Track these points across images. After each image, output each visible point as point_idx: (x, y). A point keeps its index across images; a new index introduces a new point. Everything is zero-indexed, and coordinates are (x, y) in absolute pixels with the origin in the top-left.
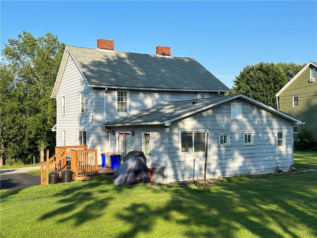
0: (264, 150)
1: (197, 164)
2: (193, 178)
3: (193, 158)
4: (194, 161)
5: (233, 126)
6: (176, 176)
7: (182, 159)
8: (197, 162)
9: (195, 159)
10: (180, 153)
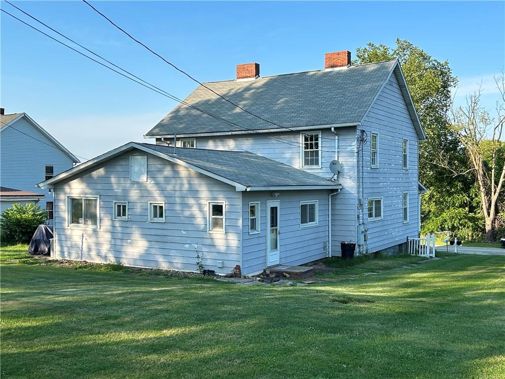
0: (184, 232)
1: (86, 241)
2: (81, 259)
3: (81, 233)
4: (83, 236)
5: (133, 191)
6: (62, 252)
7: (68, 232)
8: (86, 239)
9: (83, 234)
10: (66, 224)
